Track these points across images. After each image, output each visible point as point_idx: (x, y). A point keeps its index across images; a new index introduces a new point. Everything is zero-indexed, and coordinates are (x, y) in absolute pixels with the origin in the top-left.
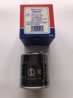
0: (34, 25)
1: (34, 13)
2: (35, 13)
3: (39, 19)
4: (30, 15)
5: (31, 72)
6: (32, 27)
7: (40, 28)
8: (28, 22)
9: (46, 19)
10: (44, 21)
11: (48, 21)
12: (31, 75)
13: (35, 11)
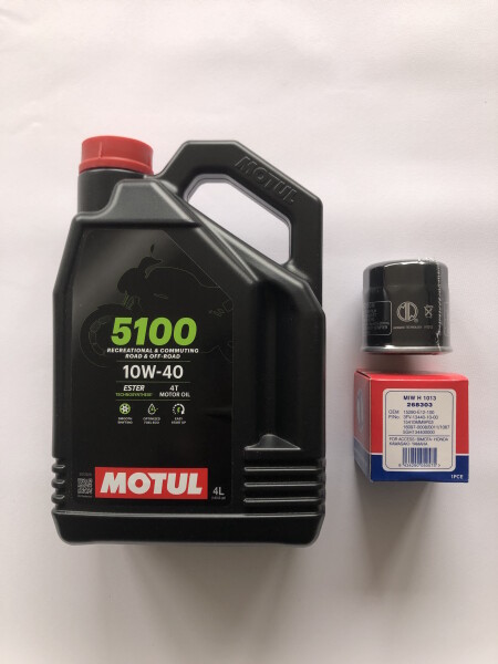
0: (412, 446)
1: (411, 408)
2: (415, 409)
3: (427, 426)
4: (401, 414)
5: (407, 312)
6: (404, 450)
7: (426, 455)
8: (394, 438)
9: (445, 427)
10: (439, 432)
11: (451, 433)
12: (408, 318)
13: (415, 401)
